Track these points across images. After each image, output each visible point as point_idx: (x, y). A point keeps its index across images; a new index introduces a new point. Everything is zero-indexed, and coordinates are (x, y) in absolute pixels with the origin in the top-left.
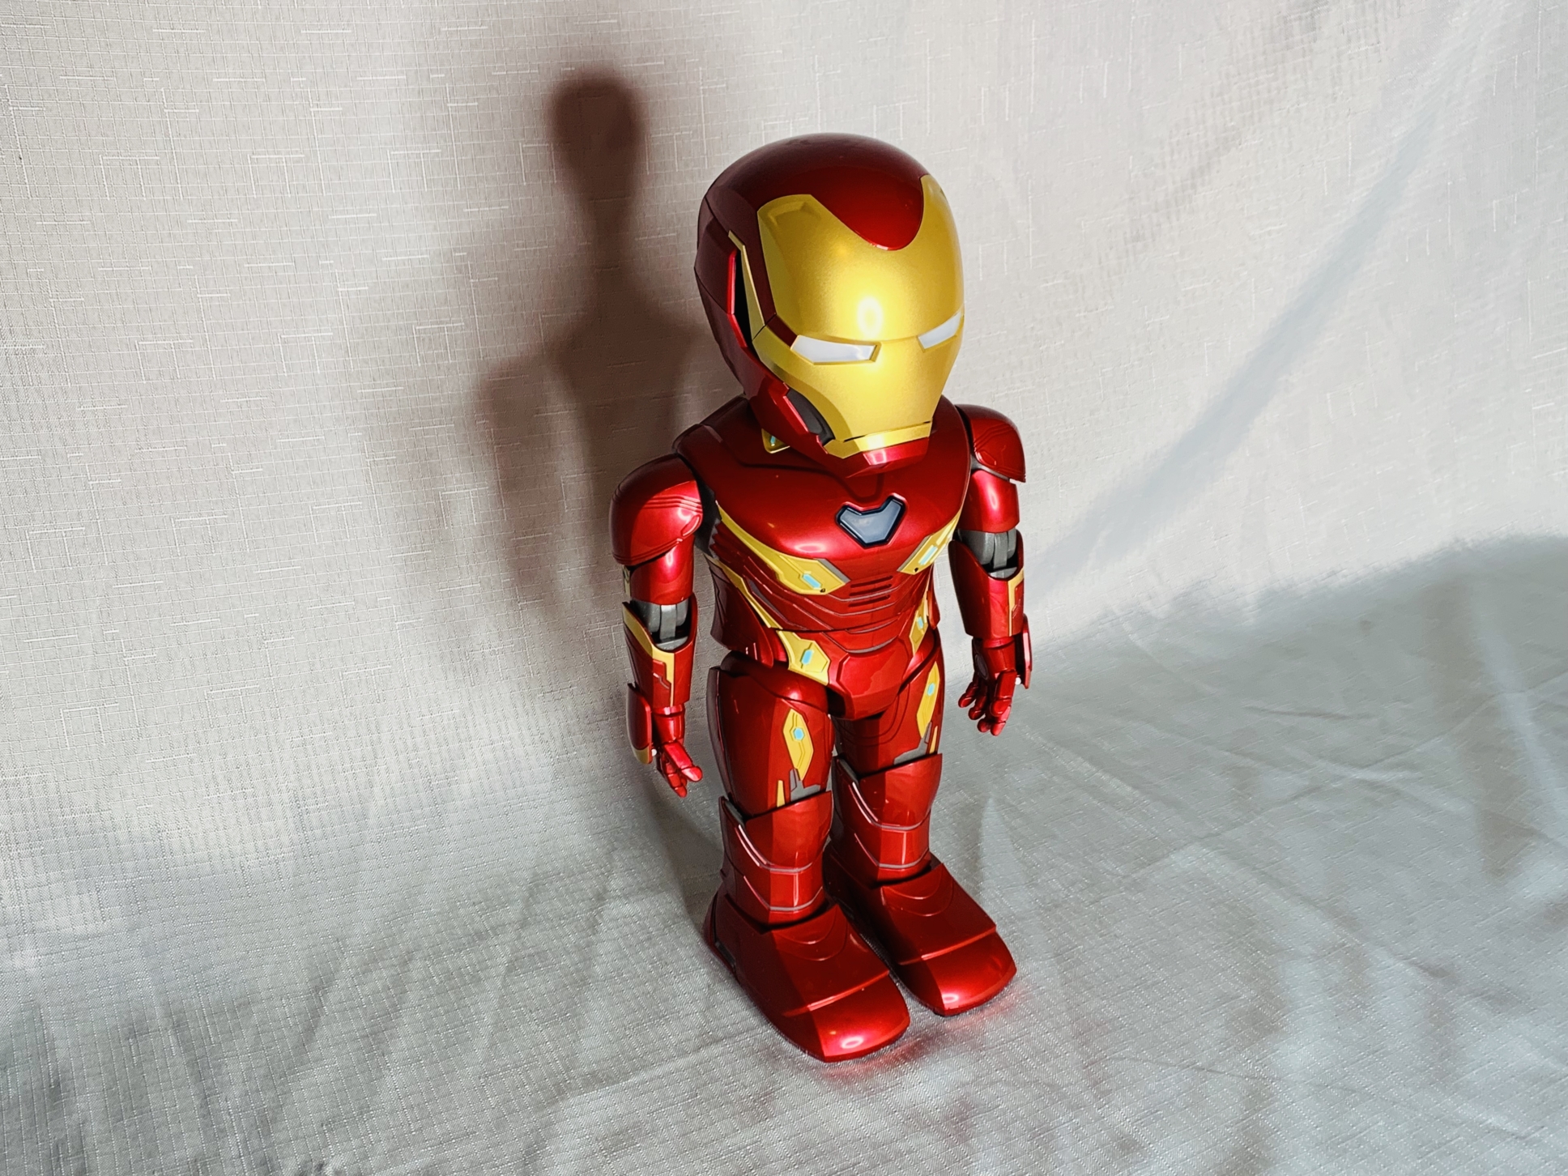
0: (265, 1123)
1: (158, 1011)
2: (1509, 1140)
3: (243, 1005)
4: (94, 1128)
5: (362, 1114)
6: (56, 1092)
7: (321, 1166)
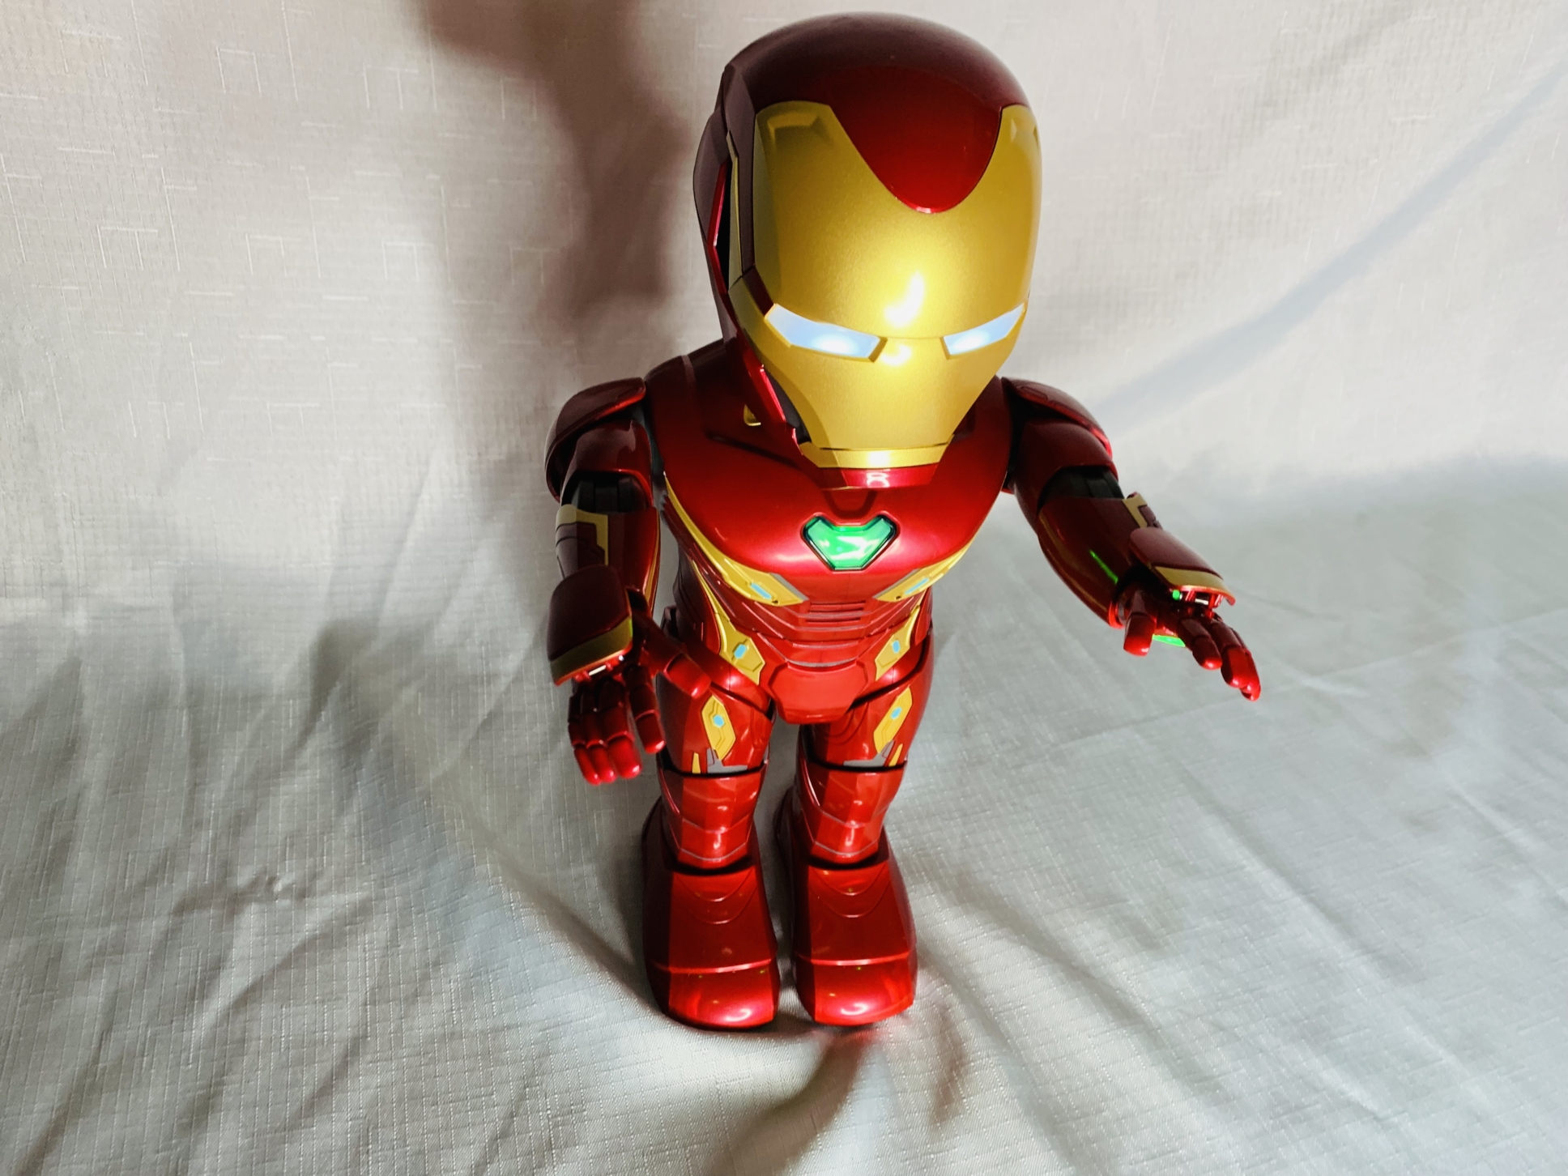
0: (239, 823)
1: (182, 687)
2: (1366, 1119)
3: (255, 698)
4: (93, 796)
5: (323, 833)
6: (68, 752)
7: (272, 881)
